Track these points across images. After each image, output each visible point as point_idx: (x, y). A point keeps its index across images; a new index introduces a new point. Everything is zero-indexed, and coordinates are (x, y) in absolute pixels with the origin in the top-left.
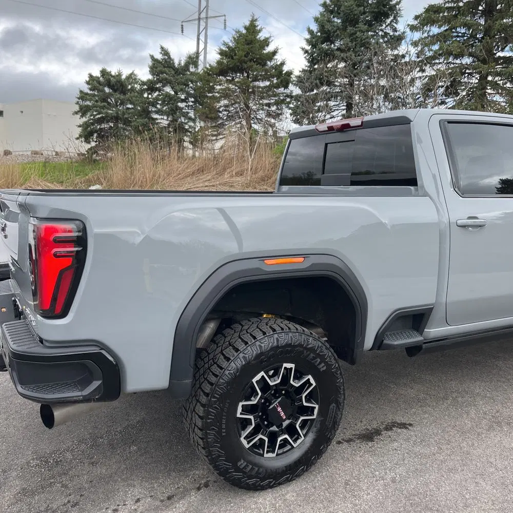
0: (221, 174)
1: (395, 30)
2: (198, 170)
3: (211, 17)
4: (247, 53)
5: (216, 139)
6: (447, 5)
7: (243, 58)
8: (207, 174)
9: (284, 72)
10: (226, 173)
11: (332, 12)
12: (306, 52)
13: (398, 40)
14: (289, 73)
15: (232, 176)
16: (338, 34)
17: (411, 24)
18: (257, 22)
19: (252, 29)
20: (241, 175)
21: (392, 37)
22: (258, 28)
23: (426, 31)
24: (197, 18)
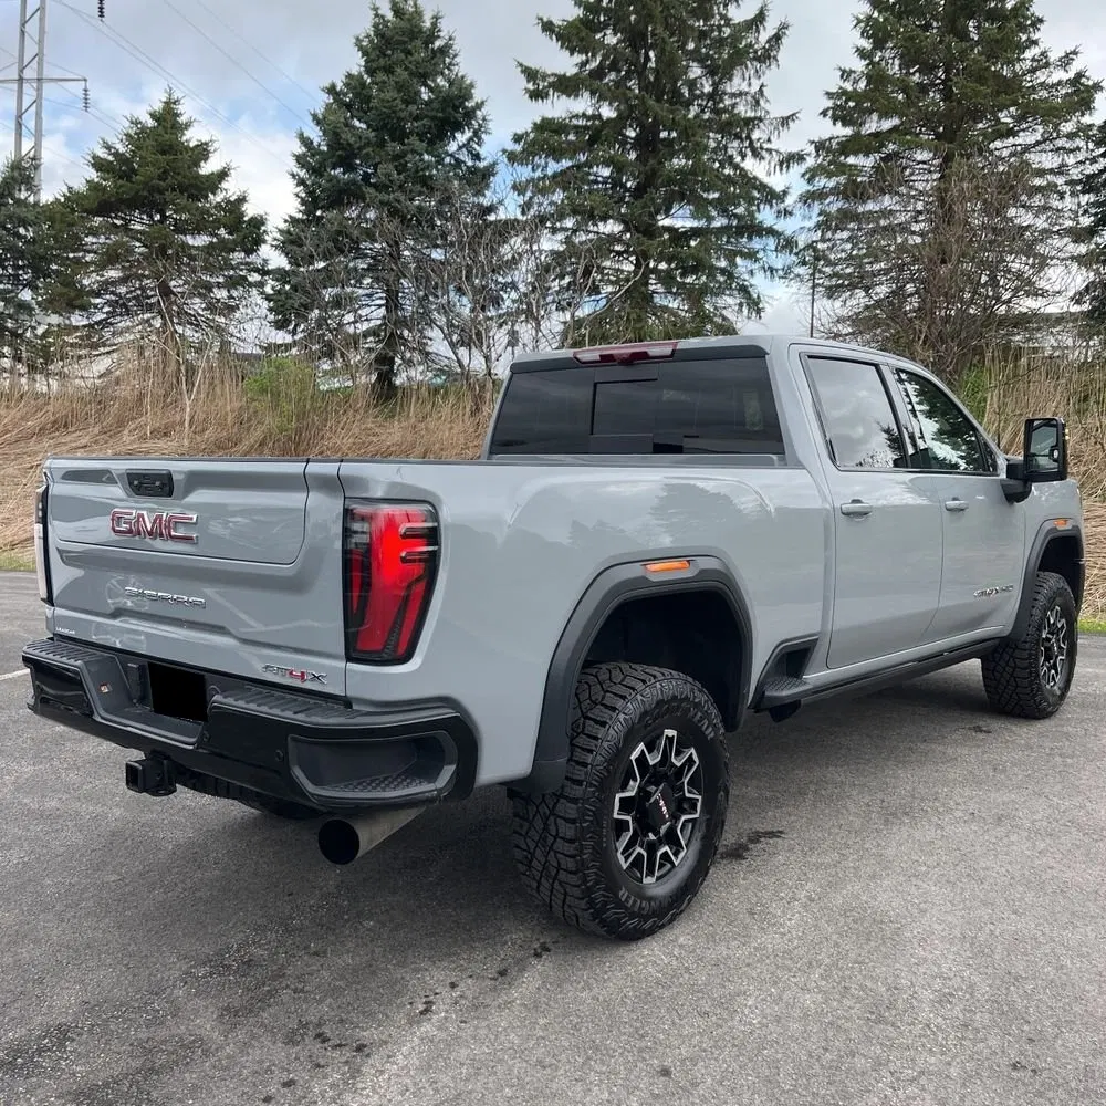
0: (112, 432)
1: (477, 157)
2: (55, 422)
3: (52, 80)
4: (164, 172)
5: (89, 356)
6: (575, 122)
7: (155, 182)
8: (78, 433)
9: (246, 219)
10: (126, 432)
11: (349, 107)
12: (301, 182)
13: (484, 176)
14: (258, 222)
15: (143, 438)
16: (367, 154)
17: (509, 149)
18: (180, 107)
19: (168, 119)
20: (165, 434)
21: (473, 171)
22: (182, 120)
23: (538, 166)
24: (16, 77)
